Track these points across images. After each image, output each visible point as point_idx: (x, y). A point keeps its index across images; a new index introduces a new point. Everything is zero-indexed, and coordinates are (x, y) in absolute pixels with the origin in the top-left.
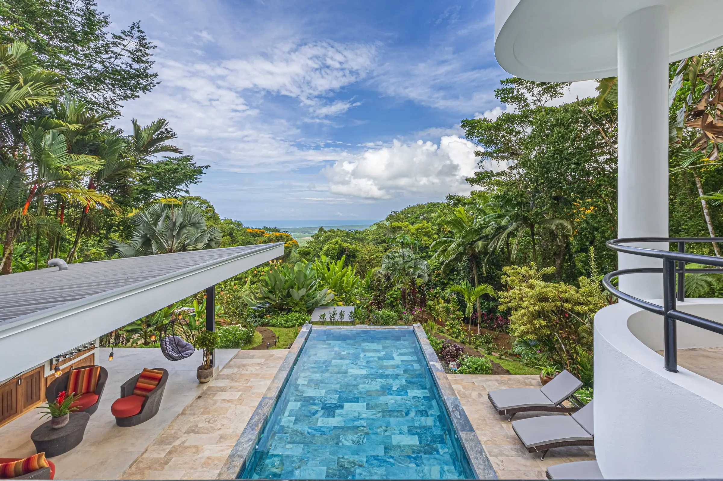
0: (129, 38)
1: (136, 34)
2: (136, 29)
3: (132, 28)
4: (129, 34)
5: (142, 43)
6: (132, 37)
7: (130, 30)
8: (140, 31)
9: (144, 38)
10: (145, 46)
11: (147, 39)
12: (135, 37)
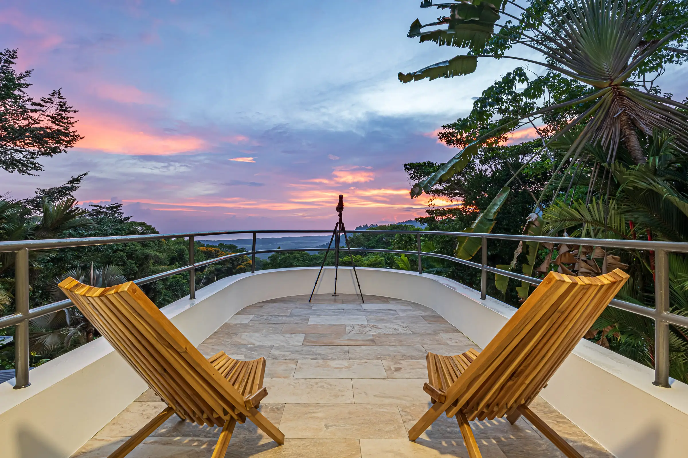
0: (48, 105)
1: (56, 100)
2: (56, 96)
3: (53, 94)
4: (49, 101)
5: (62, 107)
6: (52, 103)
7: (50, 97)
8: (61, 98)
9: (64, 104)
10: (65, 111)
11: (69, 104)
12: (55, 103)
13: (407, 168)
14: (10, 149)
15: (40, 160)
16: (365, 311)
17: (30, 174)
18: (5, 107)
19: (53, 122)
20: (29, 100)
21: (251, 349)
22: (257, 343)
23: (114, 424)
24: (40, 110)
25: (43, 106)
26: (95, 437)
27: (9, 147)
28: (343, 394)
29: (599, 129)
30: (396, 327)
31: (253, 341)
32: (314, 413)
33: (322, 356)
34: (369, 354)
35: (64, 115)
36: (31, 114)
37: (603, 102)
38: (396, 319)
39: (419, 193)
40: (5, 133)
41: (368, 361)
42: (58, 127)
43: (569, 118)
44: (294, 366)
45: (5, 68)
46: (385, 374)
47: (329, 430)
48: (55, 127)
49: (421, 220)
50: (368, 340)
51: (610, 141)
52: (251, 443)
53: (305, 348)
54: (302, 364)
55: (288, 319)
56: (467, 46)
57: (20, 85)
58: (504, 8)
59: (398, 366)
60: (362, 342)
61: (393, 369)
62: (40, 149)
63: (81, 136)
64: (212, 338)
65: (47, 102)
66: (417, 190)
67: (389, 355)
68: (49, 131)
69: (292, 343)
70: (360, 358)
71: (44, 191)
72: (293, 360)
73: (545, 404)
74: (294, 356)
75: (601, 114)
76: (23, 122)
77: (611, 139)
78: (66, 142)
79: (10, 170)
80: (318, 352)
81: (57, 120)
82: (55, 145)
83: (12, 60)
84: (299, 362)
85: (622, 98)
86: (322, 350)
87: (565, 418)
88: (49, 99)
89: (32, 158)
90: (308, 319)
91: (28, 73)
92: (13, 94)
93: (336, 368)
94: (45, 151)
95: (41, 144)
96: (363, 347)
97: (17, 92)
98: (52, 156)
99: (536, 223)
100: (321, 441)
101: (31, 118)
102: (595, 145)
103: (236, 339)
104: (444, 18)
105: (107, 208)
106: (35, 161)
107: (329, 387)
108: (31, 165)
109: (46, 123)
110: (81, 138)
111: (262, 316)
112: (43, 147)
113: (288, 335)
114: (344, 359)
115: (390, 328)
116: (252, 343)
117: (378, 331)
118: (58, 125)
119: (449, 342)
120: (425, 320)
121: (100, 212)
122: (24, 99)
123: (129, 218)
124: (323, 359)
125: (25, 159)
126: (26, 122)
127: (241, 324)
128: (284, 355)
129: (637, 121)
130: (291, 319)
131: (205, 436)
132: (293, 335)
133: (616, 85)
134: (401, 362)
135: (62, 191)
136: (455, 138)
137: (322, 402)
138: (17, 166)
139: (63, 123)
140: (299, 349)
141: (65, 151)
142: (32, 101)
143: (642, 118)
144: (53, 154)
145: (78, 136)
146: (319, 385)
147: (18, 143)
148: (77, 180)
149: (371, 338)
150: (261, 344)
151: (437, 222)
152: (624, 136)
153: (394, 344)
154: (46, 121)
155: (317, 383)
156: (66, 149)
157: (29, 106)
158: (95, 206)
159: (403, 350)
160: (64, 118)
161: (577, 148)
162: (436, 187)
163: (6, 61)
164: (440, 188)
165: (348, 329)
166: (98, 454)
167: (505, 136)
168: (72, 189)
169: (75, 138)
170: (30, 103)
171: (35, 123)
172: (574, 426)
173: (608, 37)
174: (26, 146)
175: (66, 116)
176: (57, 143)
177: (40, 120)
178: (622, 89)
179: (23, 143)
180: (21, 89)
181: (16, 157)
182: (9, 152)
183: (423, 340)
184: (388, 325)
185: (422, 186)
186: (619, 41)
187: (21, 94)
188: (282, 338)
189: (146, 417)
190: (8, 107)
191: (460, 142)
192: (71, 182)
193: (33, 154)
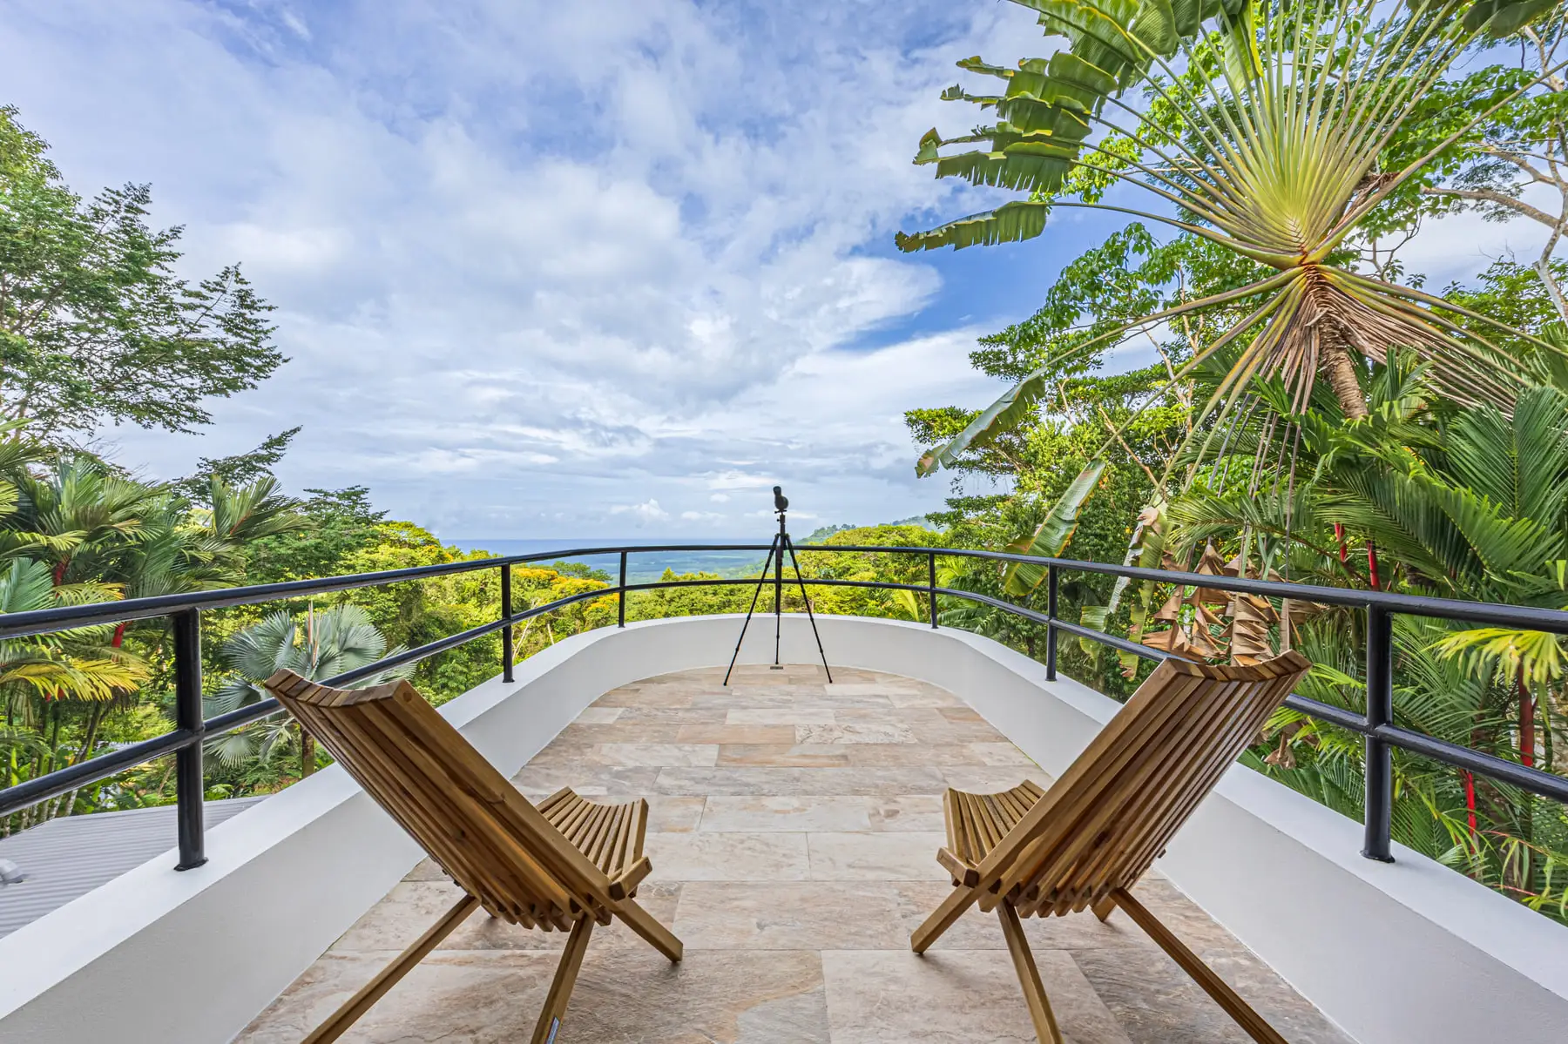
0: (216, 295)
1: (231, 286)
2: (232, 278)
3: (226, 273)
4: (218, 288)
5: (244, 299)
6: (224, 292)
7: (218, 280)
8: (241, 281)
9: (248, 293)
10: (251, 307)
11: (257, 295)
12: (229, 291)
13: (910, 420)
14: (145, 383)
15: (205, 403)
16: (831, 698)
17: (185, 431)
18: (132, 299)
19: (229, 330)
20: (179, 285)
21: (618, 775)
22: (631, 764)
23: (364, 926)
24: (201, 306)
25: (206, 298)
26: (330, 952)
27: (143, 379)
28: (791, 862)
29: (1278, 347)
30: (889, 729)
31: (623, 760)
32: (736, 899)
33: (752, 789)
34: (839, 784)
35: (248, 316)
36: (184, 314)
37: (1288, 294)
38: (889, 714)
39: (934, 469)
40: (133, 350)
41: (837, 798)
42: (238, 339)
43: (1220, 323)
44: (699, 808)
45: (127, 222)
46: (867, 822)
47: (764, 933)
48: (232, 340)
49: (937, 518)
50: (836, 756)
51: (1298, 371)
52: (622, 960)
53: (719, 774)
54: (716, 804)
55: (688, 715)
56: (1026, 187)
57: (159, 255)
58: (1099, 111)
59: (893, 807)
60: (825, 761)
61: (882, 812)
62: (205, 381)
63: (285, 357)
64: (547, 754)
65: (215, 290)
66: (928, 463)
67: (877, 786)
68: (221, 347)
69: (694, 761)
70: (824, 792)
71: (215, 463)
72: (697, 796)
73: (1164, 884)
74: (700, 789)
75: (1282, 320)
76: (168, 328)
77: (1300, 366)
78: (256, 368)
79: (145, 422)
80: (744, 779)
81: (236, 326)
82: (234, 374)
83: (140, 206)
84: (709, 799)
85: (1322, 289)
86: (753, 776)
87: (1201, 911)
88: (217, 284)
89: (188, 398)
90: (725, 716)
91: (176, 232)
92: (146, 274)
93: (776, 812)
94: (215, 386)
95: (207, 373)
96: (829, 771)
97: (154, 270)
98: (228, 396)
99: (1156, 527)
100: (750, 954)
101: (183, 322)
102: (1268, 379)
103: (591, 755)
104: (984, 129)
105: (340, 497)
106: (197, 405)
107: (765, 848)
108: (188, 414)
109: (212, 332)
110: (285, 361)
111: (639, 709)
112: (210, 378)
113: (687, 748)
114: (793, 794)
115: (878, 732)
116: (620, 764)
117: (855, 738)
118: (237, 335)
119: (987, 760)
120: (946, 717)
121: (325, 503)
122: (169, 282)
123: (381, 514)
124: (752, 793)
125: (174, 401)
126: (173, 330)
127: (600, 726)
128: (680, 787)
129: (1353, 335)
130: (693, 715)
131: (536, 947)
132: (698, 747)
133: (1313, 263)
134: (898, 799)
135: (249, 465)
136: (1001, 363)
137: (750, 879)
138: (160, 415)
139: (248, 331)
140: (708, 774)
141: (253, 386)
142: (185, 287)
143: (1361, 327)
144: (230, 391)
145: (279, 356)
146: (747, 844)
147: (160, 369)
148: (280, 441)
149: (842, 751)
150: (638, 764)
151: (968, 522)
152: (1325, 363)
153: (885, 764)
154: (212, 327)
155: (742, 842)
156: (255, 383)
157: (178, 298)
158: (315, 491)
159: (900, 775)
160: (250, 322)
161: (1234, 384)
162: (966, 455)
163: (130, 208)
164: (973, 457)
165: (800, 734)
166: (336, 985)
167: (1097, 358)
168: (268, 459)
169: (273, 360)
170: (179, 291)
171: (193, 330)
172: (1217, 926)
173: (1300, 169)
174: (175, 376)
175: (253, 317)
176: (238, 370)
177: (200, 326)
178: (1324, 271)
179: (170, 371)
180: (163, 263)
181: (156, 398)
182: (143, 388)
183: (938, 756)
184: (874, 727)
185: (938, 454)
186: (1321, 176)
187: (164, 273)
188: (676, 752)
189: (423, 912)
190: (137, 299)
191: (1013, 369)
192: (267, 446)
193: (191, 391)
